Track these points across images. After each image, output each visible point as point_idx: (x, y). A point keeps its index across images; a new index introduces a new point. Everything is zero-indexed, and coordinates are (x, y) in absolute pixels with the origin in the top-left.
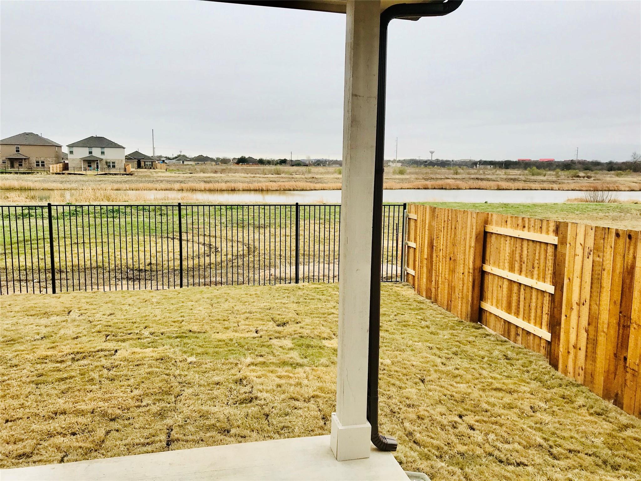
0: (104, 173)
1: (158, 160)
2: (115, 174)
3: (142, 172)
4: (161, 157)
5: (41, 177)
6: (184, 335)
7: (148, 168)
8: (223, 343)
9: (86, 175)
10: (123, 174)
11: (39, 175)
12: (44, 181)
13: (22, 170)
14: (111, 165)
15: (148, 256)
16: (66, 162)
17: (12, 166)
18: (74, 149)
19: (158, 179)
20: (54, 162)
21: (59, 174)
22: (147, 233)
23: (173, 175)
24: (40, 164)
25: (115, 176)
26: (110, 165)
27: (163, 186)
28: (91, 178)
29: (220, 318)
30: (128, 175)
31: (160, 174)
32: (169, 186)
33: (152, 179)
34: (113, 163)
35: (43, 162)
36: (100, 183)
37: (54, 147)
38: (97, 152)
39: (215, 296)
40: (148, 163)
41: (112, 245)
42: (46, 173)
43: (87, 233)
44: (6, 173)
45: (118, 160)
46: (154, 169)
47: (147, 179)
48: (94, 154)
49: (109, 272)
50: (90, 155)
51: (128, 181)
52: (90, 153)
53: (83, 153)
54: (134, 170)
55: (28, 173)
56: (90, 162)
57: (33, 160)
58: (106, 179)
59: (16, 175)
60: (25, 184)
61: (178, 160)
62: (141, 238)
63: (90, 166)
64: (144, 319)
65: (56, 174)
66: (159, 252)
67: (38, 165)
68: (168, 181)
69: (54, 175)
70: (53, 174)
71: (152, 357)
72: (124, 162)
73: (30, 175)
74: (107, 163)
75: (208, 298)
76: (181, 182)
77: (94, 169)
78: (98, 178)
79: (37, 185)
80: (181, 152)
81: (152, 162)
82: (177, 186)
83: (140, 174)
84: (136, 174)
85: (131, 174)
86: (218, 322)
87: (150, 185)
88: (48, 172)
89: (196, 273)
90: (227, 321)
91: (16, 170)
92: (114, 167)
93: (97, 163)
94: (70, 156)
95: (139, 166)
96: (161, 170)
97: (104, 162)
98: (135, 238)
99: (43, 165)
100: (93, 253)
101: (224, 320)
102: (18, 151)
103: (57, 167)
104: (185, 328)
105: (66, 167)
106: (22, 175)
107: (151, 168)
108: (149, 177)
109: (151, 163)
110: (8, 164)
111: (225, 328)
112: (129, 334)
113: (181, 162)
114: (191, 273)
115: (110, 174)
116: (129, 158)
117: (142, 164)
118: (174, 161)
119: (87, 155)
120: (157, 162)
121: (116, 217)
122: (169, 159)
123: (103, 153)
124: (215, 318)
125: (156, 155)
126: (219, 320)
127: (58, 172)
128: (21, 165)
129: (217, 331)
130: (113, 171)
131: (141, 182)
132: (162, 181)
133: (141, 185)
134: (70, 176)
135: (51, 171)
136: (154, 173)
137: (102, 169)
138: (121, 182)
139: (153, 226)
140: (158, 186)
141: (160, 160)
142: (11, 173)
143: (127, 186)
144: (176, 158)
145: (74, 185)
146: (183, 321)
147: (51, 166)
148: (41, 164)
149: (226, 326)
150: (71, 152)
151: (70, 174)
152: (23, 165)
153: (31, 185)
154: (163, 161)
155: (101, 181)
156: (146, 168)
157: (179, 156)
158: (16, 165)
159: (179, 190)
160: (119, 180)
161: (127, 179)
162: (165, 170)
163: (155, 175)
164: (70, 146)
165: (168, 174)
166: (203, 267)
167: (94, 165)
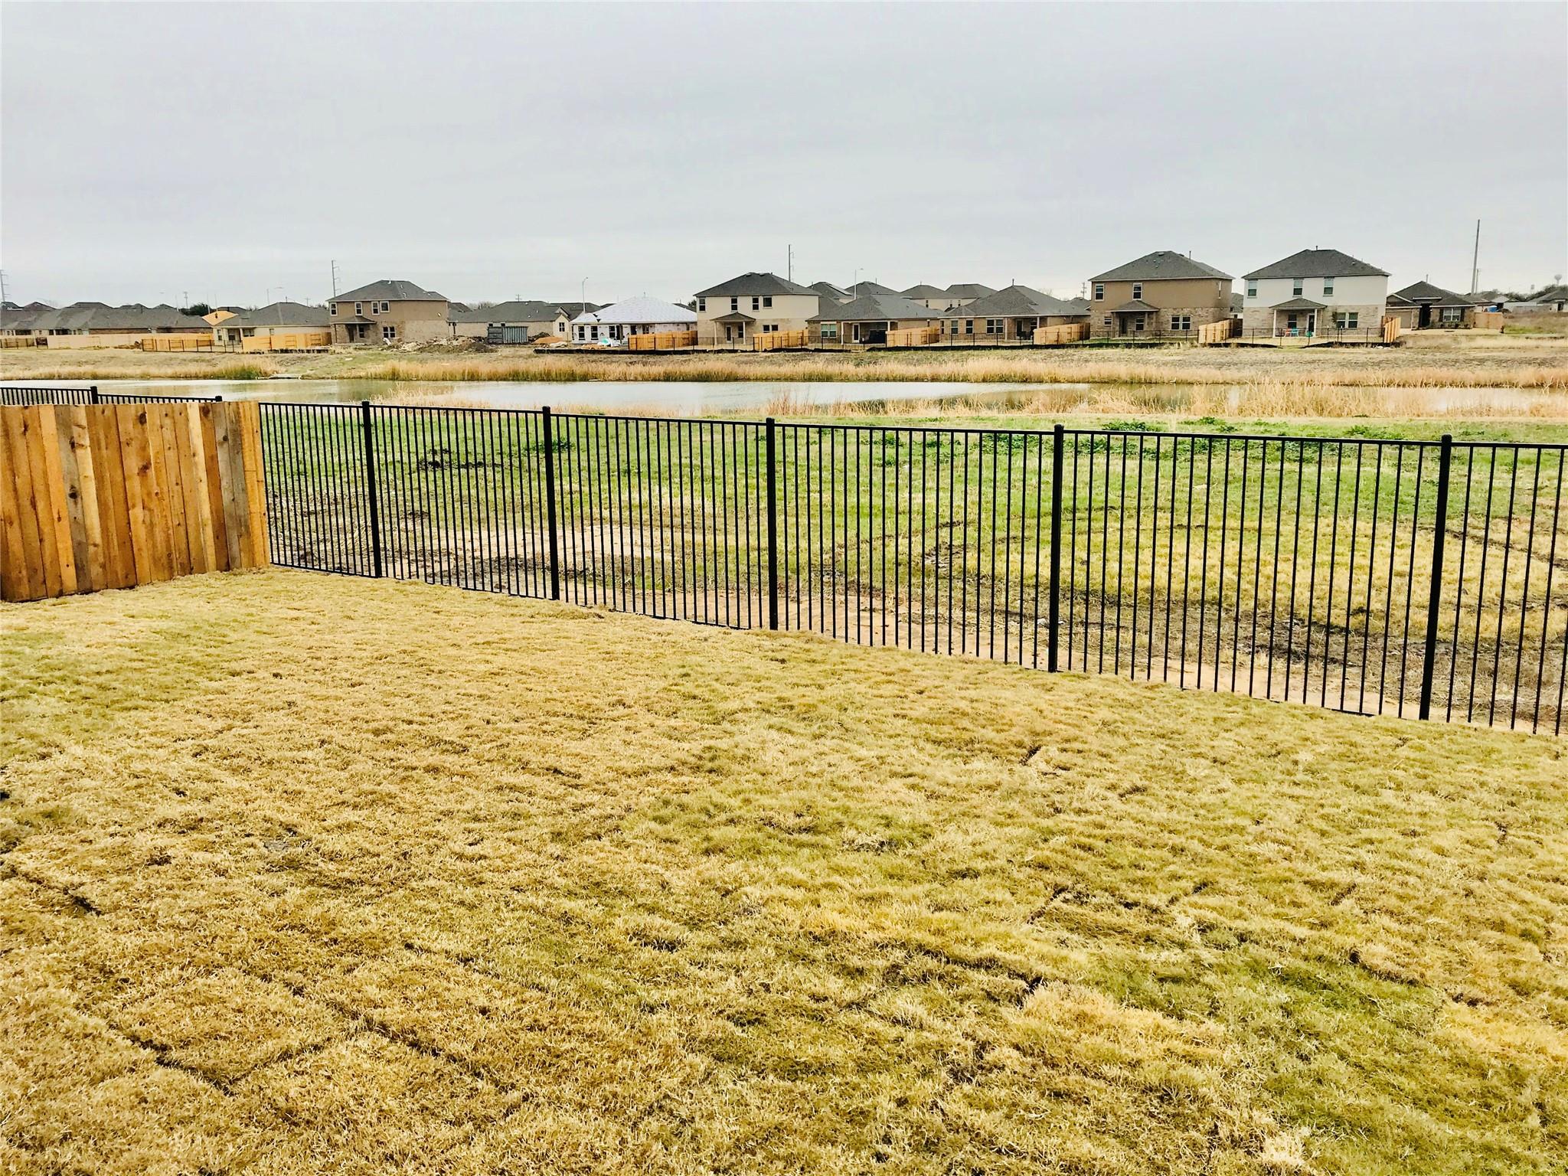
0: (1325, 341)
1: (1482, 304)
2: (1353, 345)
3: (1426, 337)
4: (1492, 294)
5: (1177, 354)
6: (1321, 973)
7: (1450, 327)
8: (1473, 1083)
9: (1281, 347)
10: (1374, 345)
11: (1173, 349)
12: (1181, 364)
13: (1141, 338)
14: (1347, 321)
15: (1360, 585)
16: (1240, 316)
17: (1123, 332)
18: (1260, 285)
19: (1473, 354)
20: (1210, 318)
21: (1218, 345)
22: (1386, 511)
23: (1521, 342)
24: (1181, 323)
25: (1351, 350)
26: (1343, 321)
27: (1483, 374)
28: (1291, 356)
29: (1509, 918)
30: (1387, 345)
31: (1480, 342)
32: (1501, 374)
33: (1452, 356)
34: (1354, 315)
35: (1186, 319)
36: (1309, 367)
37: (1214, 283)
38: (1313, 290)
39: (1533, 785)
40: (1452, 313)
41: (1269, 542)
42: (1188, 344)
43: (1217, 500)
44: (1108, 345)
45: (1367, 307)
46: (1466, 327)
47: (1438, 355)
48: (1305, 295)
49: (1237, 620)
50: (1297, 297)
51: (1387, 361)
52: (1298, 291)
53: (1280, 292)
54: (1408, 331)
55: (1152, 346)
56: (1294, 316)
57: (1167, 316)
58: (1329, 356)
59: (1126, 350)
60: (1140, 371)
61: (1544, 301)
62: (1364, 526)
63: (1292, 325)
64: (1218, 841)
65: (1211, 345)
66: (1400, 575)
67: (1176, 327)
68: (1499, 362)
69: (1207, 350)
70: (1204, 345)
71: (1134, 1065)
72: (1382, 312)
73: (1155, 350)
74: (1335, 315)
75: (1501, 790)
76: (1542, 363)
77: (1302, 333)
78: (1308, 355)
79: (1167, 373)
80: (1558, 278)
81: (1463, 310)
82: (1528, 374)
83: (1424, 343)
84: (1410, 344)
85: (1396, 344)
86: (1495, 936)
87: (1445, 373)
88: (1193, 342)
89: (1508, 662)
90: (1536, 940)
91: (1129, 338)
92: (1353, 325)
93: (1312, 317)
94: (1248, 303)
95: (1424, 322)
96: (1487, 331)
97: (1329, 314)
98: (1345, 525)
99: (1186, 327)
100: (1214, 558)
101: (1526, 935)
102: (1137, 295)
103: (1215, 330)
104: (1339, 940)
105: (1236, 329)
106: (1139, 351)
107: (1457, 327)
108: (1446, 349)
109: (1458, 313)
110: (1116, 324)
111: (1514, 985)
112: (1127, 905)
113: (1555, 306)
114: (1486, 661)
115: (1341, 344)
116: (1395, 302)
117: (1434, 316)
118: (1533, 304)
119: (1290, 296)
120: (1479, 309)
121: (1309, 461)
122: (1519, 299)
123: (1328, 291)
124: (1489, 914)
125: (1479, 291)
126: (1500, 926)
127: (1218, 341)
128: (1140, 327)
129: (1475, 992)
130: (1349, 337)
131: (1423, 364)
132: (1482, 361)
133: (1420, 373)
134: (1241, 350)
135: (1202, 340)
136: (1463, 339)
137: (1324, 332)
138: (1364, 365)
139: (1407, 492)
140: (1467, 374)
141: (1490, 303)
142: (1117, 345)
143: (1381, 375)
144: (1540, 294)
145: (1247, 373)
146: (1351, 888)
147: (1202, 328)
148: (1183, 325)
149: (1522, 975)
150: (1252, 293)
151: (1243, 345)
152: (1146, 328)
153: (1153, 372)
154: (1500, 305)
155: (1313, 362)
156: (1442, 327)
157: (1549, 290)
158: (1132, 327)
159: (1531, 386)
160: (1362, 359)
161: (1383, 357)
162: (1498, 331)
163: (1465, 344)
164: (1250, 278)
165: (1506, 341)
166: (1538, 644)
167: (1303, 323)
